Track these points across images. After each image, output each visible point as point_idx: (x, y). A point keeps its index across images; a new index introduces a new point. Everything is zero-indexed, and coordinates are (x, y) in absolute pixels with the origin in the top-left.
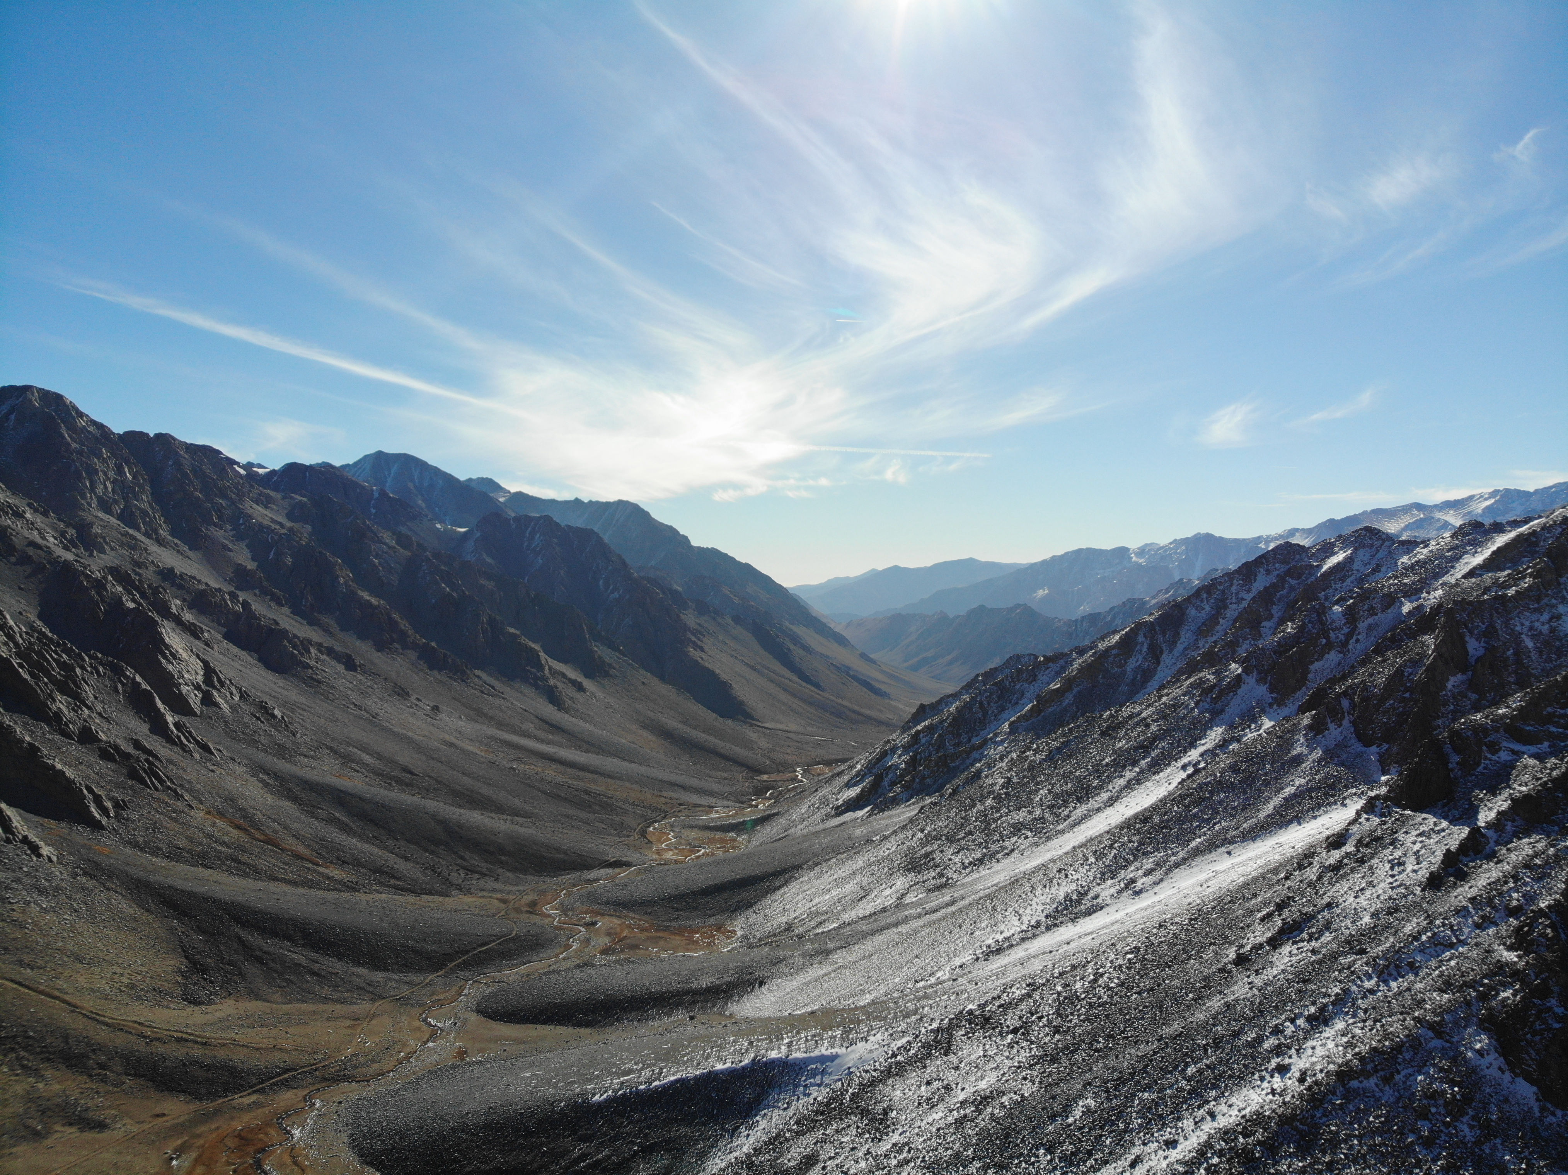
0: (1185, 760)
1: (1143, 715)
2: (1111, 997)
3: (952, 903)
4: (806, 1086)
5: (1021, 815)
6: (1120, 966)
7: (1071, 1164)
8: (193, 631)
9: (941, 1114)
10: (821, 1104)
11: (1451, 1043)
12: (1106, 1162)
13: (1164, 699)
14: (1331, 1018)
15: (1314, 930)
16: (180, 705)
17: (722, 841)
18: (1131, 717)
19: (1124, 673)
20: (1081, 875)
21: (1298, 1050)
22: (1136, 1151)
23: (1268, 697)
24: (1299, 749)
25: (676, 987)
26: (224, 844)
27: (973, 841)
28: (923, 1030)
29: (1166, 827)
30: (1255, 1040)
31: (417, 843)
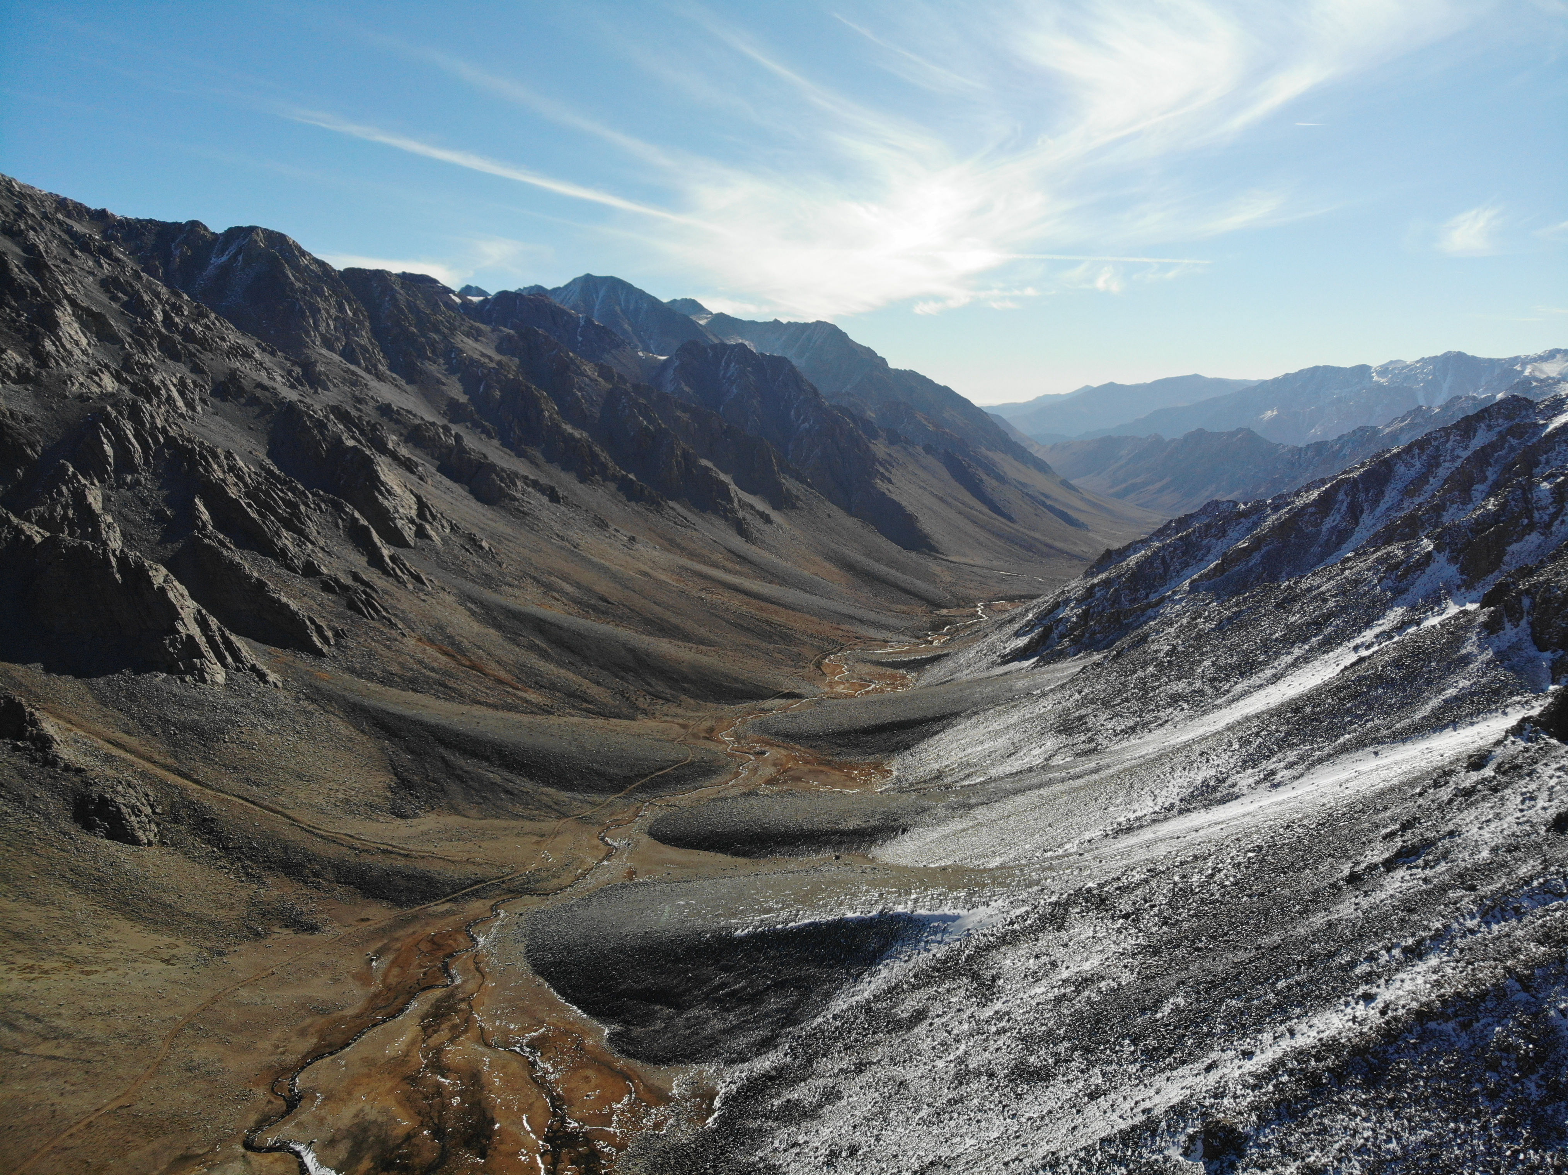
0: (1358, 641)
1: (1323, 589)
2: (1223, 895)
3: (1096, 770)
4: (927, 942)
5: (1181, 686)
6: (1240, 864)
7: (1151, 1058)
8: (408, 466)
9: (1043, 989)
10: (938, 960)
11: (1537, 998)
12: (1184, 1062)
13: (1347, 572)
14: (1427, 953)
15: (1431, 858)
16: (395, 538)
17: (893, 677)
18: (1309, 590)
19: (1318, 533)
20: (1222, 761)
21: (1387, 981)
22: (1214, 1056)
23: (1458, 579)
24: (1469, 648)
25: (825, 826)
26: (433, 669)
27: (1128, 708)
28: (1042, 902)
29: (1316, 719)
30: (1348, 963)
31: (608, 669)
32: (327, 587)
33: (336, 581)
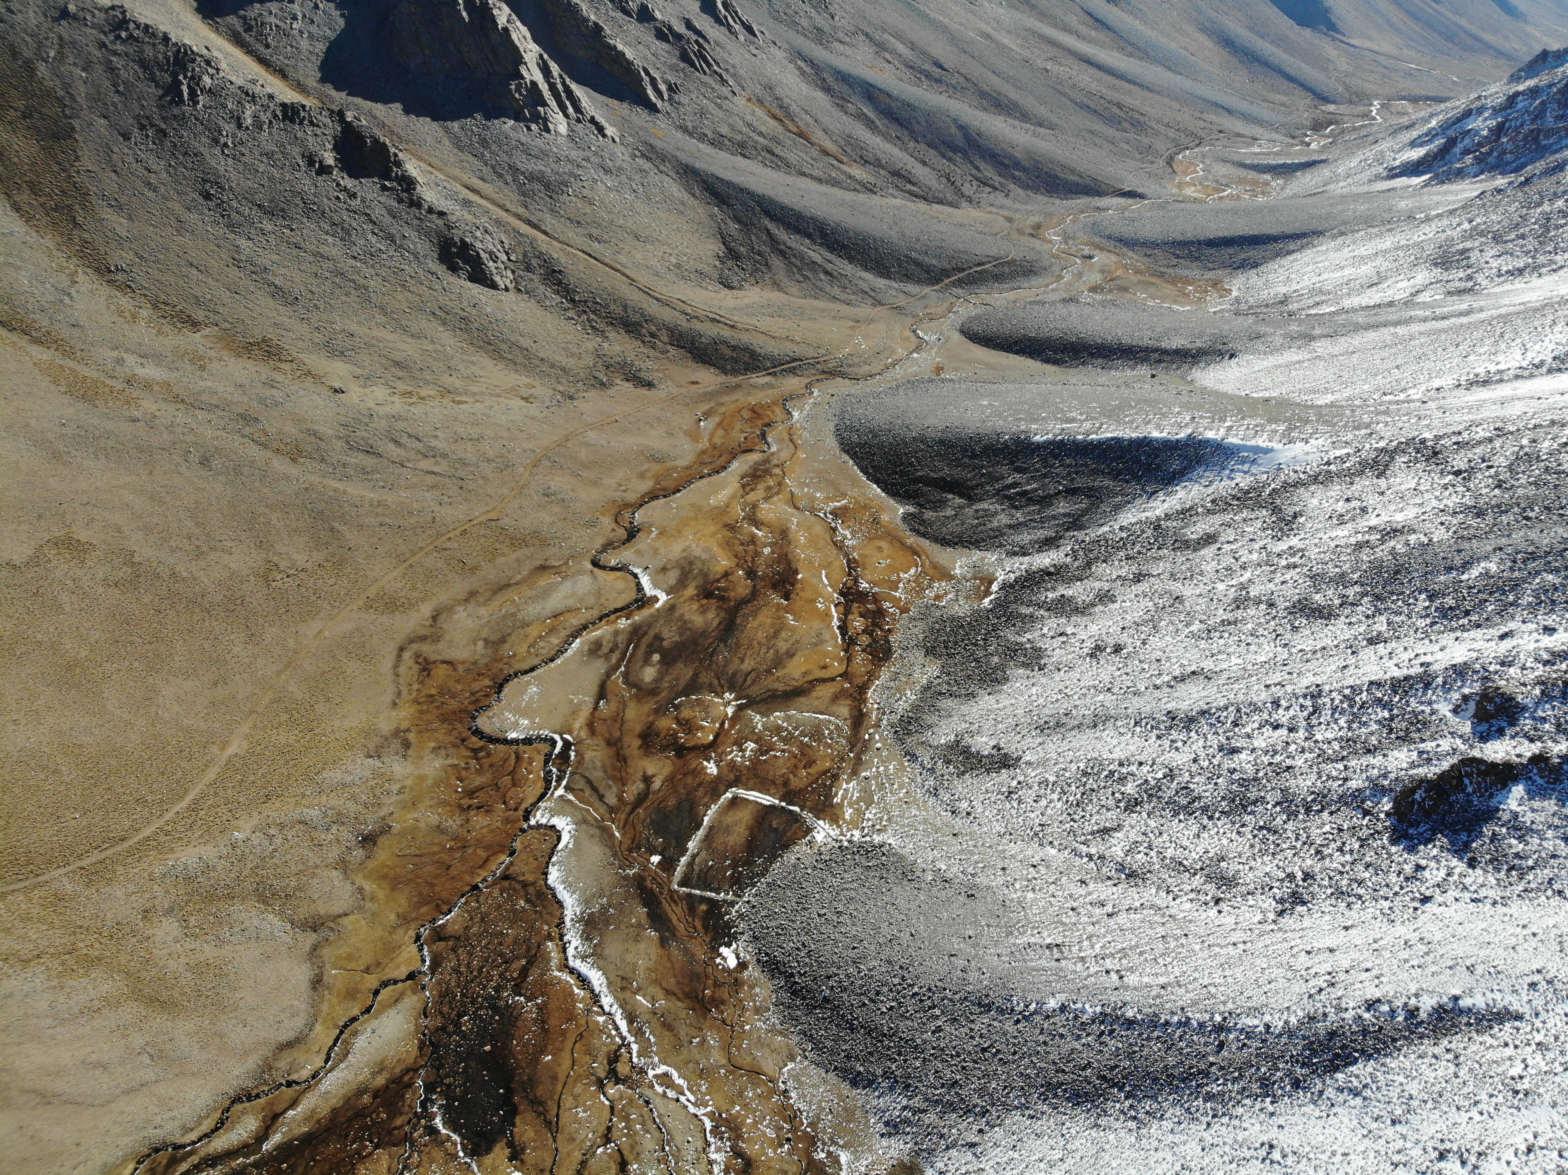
3: (1468, 313)
4: (1232, 471)
7: (1445, 616)
9: (1346, 533)
10: (1240, 490)
12: (1479, 626)
17: (1255, 183)
22: (1512, 625)
25: (1146, 342)
26: (761, 134)
28: (1368, 446)
31: (935, 148)
32: (661, 35)
33: (670, 28)
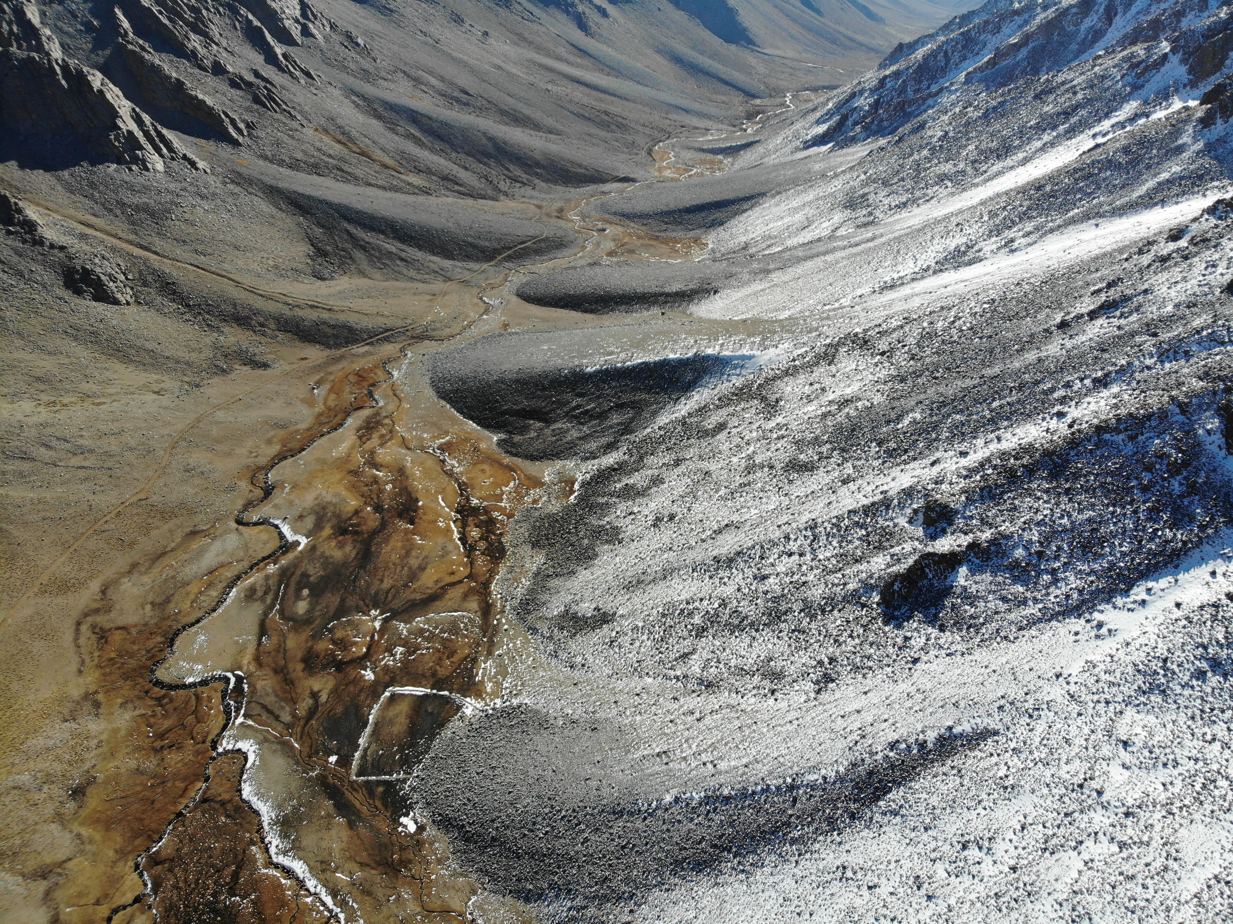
0: (1097, 129)
1: (1075, 82)
2: (960, 337)
3: (872, 239)
4: (729, 375)
5: (947, 168)
6: (976, 313)
7: (891, 456)
9: (814, 408)
10: (737, 388)
11: (1190, 421)
12: (915, 459)
13: (1096, 69)
14: (1111, 383)
15: (1126, 310)
16: (284, 37)
17: (712, 162)
18: (1063, 83)
19: (1078, 32)
20: (973, 230)
21: (1077, 403)
22: (938, 455)
24: (1185, 139)
25: (654, 290)
26: (330, 156)
27: (903, 187)
28: (819, 344)
29: (1053, 196)
30: (1049, 389)
31: (473, 156)
32: (234, 84)
33: (241, 78)
